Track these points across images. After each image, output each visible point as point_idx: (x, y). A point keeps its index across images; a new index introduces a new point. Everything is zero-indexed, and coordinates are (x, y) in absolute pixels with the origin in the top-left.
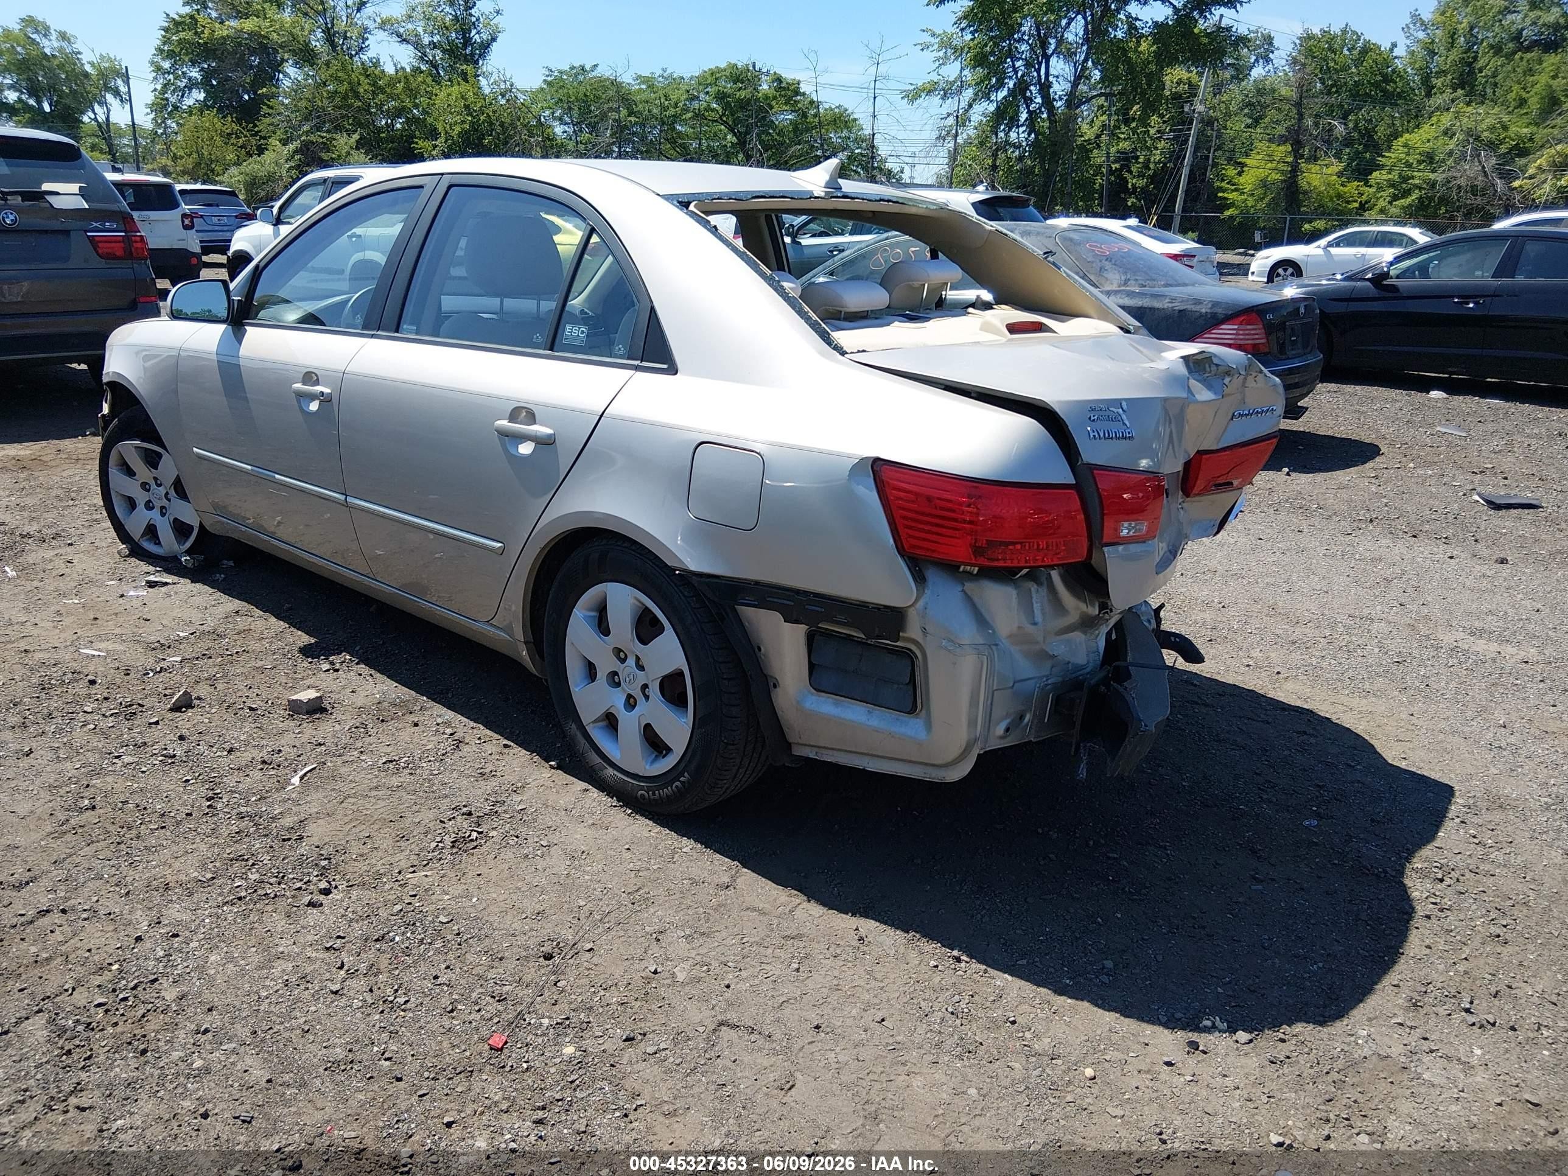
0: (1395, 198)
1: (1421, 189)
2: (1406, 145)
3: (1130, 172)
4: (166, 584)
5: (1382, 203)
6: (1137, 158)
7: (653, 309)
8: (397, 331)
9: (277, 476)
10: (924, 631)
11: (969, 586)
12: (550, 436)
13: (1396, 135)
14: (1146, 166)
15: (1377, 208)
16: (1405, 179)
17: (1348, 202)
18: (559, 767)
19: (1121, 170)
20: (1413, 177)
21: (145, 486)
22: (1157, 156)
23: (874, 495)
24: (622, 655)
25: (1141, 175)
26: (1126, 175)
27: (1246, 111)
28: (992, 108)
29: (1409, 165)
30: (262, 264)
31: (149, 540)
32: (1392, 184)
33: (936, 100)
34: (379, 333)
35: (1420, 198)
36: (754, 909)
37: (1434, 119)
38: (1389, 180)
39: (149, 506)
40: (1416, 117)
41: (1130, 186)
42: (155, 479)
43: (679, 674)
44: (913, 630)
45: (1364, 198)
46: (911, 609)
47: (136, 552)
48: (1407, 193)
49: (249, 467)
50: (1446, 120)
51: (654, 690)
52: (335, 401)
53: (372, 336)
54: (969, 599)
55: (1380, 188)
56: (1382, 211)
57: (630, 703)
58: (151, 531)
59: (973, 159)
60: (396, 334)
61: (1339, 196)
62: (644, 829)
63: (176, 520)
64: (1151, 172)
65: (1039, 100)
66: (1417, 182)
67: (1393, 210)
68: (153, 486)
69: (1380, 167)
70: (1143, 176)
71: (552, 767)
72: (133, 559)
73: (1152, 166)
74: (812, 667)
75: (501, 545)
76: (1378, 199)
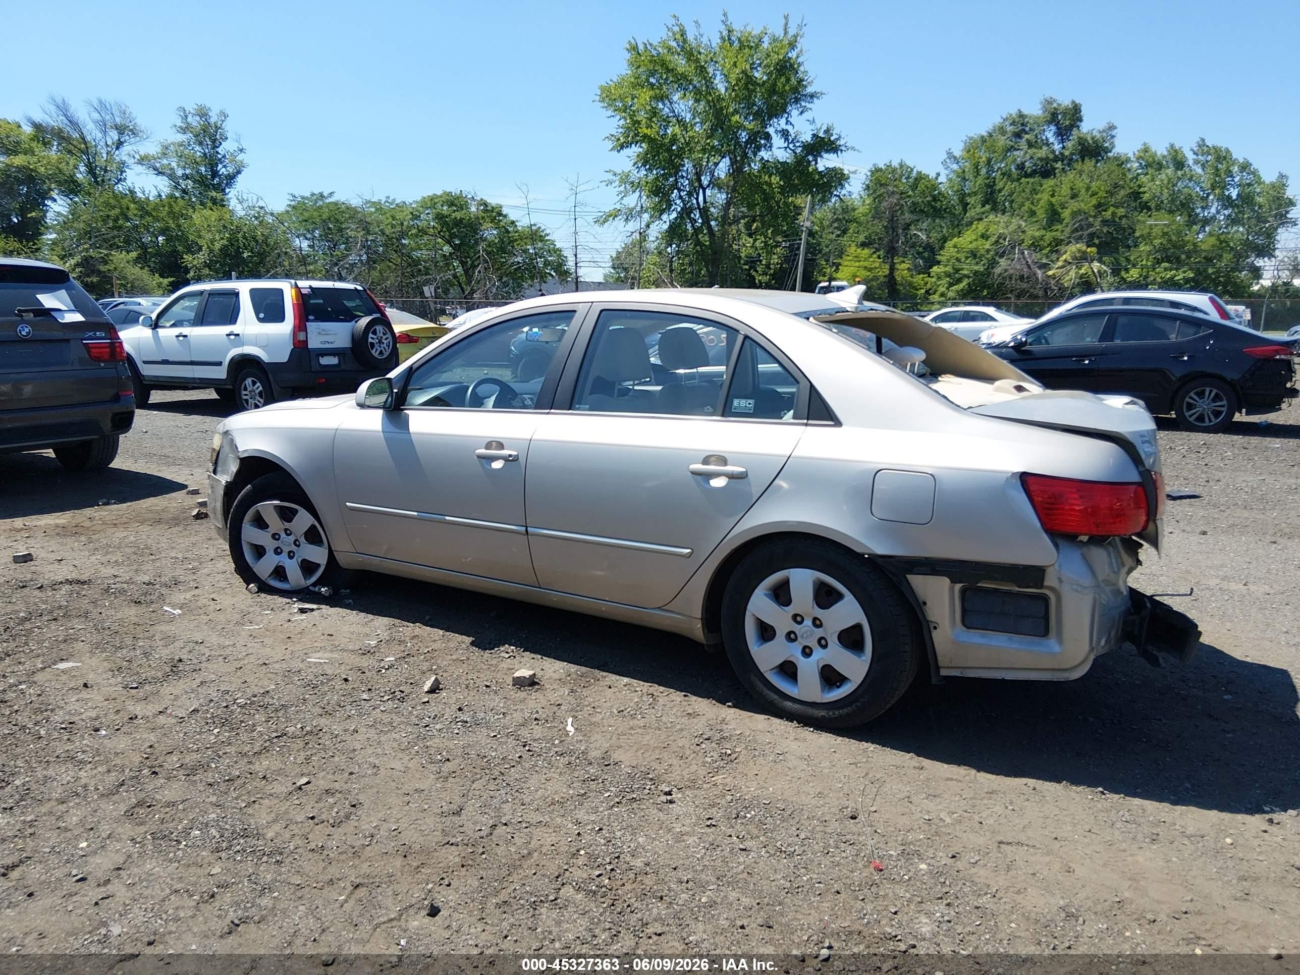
0: (951, 285)
1: (969, 277)
2: (955, 247)
3: (757, 271)
4: (312, 610)
5: (942, 289)
6: (761, 261)
7: (812, 385)
8: (570, 409)
9: (447, 518)
10: (1060, 580)
11: (1085, 549)
12: (742, 473)
13: (945, 240)
14: (768, 266)
15: (938, 293)
16: (957, 271)
17: (917, 290)
18: (734, 706)
19: (749, 270)
20: (962, 269)
21: (275, 537)
22: (775, 259)
23: (1024, 496)
24: (799, 619)
25: (765, 274)
26: (754, 273)
27: (836, 225)
28: (666, 227)
29: (958, 260)
30: (415, 367)
31: (275, 579)
32: (948, 275)
33: (619, 223)
34: (552, 411)
35: (969, 284)
36: (952, 779)
37: (974, 226)
38: (945, 272)
39: (278, 551)
40: (958, 225)
41: (757, 281)
42: (286, 530)
43: (858, 627)
44: (1050, 580)
45: (929, 286)
46: (1051, 568)
47: (264, 588)
48: (959, 281)
49: (415, 514)
50: (981, 227)
51: (833, 641)
52: (522, 460)
53: (548, 413)
54: (1084, 557)
55: (939, 278)
56: (942, 295)
57: (807, 652)
58: (280, 573)
59: (654, 264)
60: (570, 411)
61: (911, 284)
62: (826, 740)
63: (304, 561)
64: (772, 271)
65: (700, 221)
66: (966, 272)
67: (951, 294)
68: (283, 535)
69: (938, 263)
70: (766, 274)
71: (729, 706)
72: (263, 595)
73: (772, 267)
74: (964, 611)
75: (689, 551)
76: (938, 286)
